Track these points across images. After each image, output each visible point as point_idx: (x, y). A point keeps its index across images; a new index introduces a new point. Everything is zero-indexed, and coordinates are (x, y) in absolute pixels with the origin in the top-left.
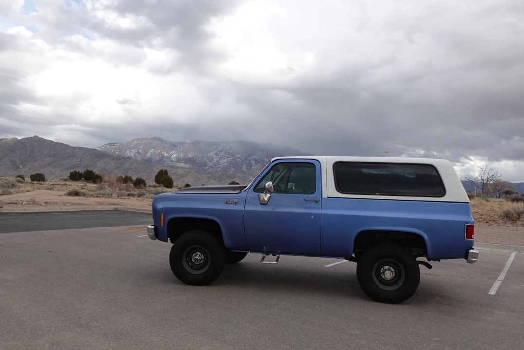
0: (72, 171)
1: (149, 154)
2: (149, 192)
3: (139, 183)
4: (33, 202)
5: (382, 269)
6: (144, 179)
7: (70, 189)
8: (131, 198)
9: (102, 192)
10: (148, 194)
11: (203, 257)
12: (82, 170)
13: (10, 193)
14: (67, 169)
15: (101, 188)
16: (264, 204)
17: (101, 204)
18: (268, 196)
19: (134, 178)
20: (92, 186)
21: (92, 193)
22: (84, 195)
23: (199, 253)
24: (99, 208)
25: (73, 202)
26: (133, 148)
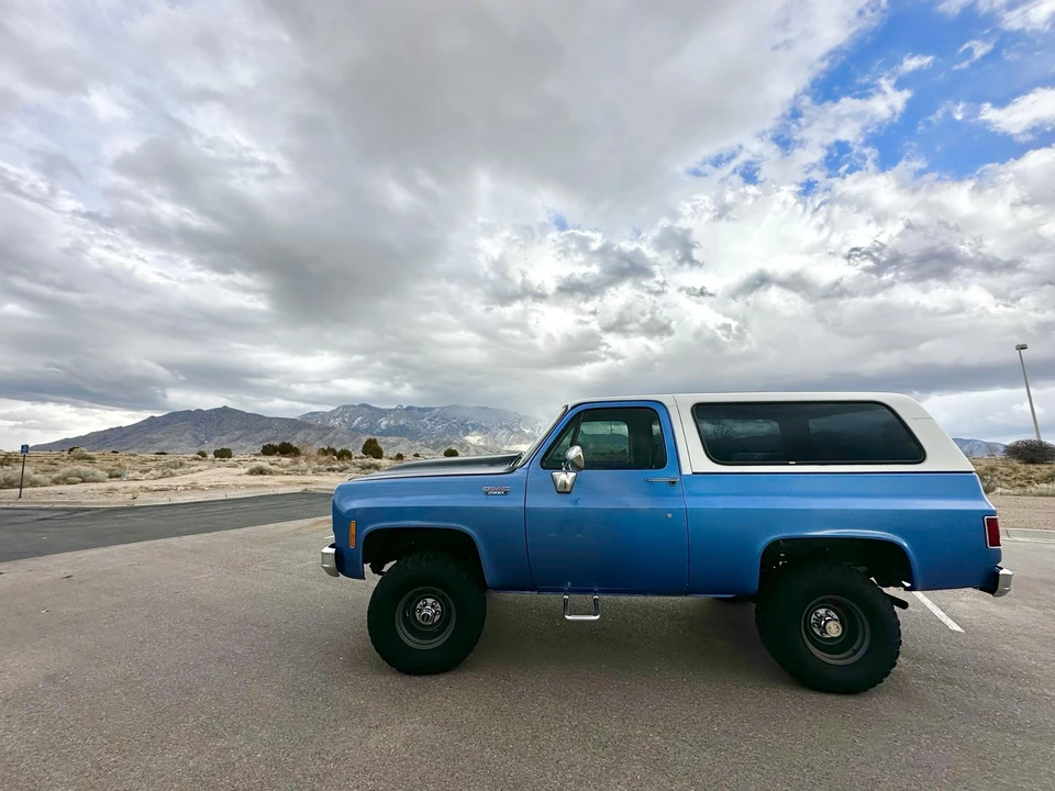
0: (265, 444)
1: (356, 422)
2: (354, 464)
3: (344, 455)
4: (194, 487)
5: (814, 616)
6: (350, 450)
7: (254, 465)
8: (331, 473)
9: (296, 467)
10: (352, 468)
11: (440, 609)
12: (277, 443)
13: (172, 475)
14: (261, 442)
15: (296, 463)
16: (564, 491)
17: (288, 484)
18: (572, 475)
19: (338, 450)
20: (286, 460)
21: (281, 470)
22: (271, 473)
23: (430, 601)
24: (281, 491)
25: (249, 483)
26: (338, 417)
